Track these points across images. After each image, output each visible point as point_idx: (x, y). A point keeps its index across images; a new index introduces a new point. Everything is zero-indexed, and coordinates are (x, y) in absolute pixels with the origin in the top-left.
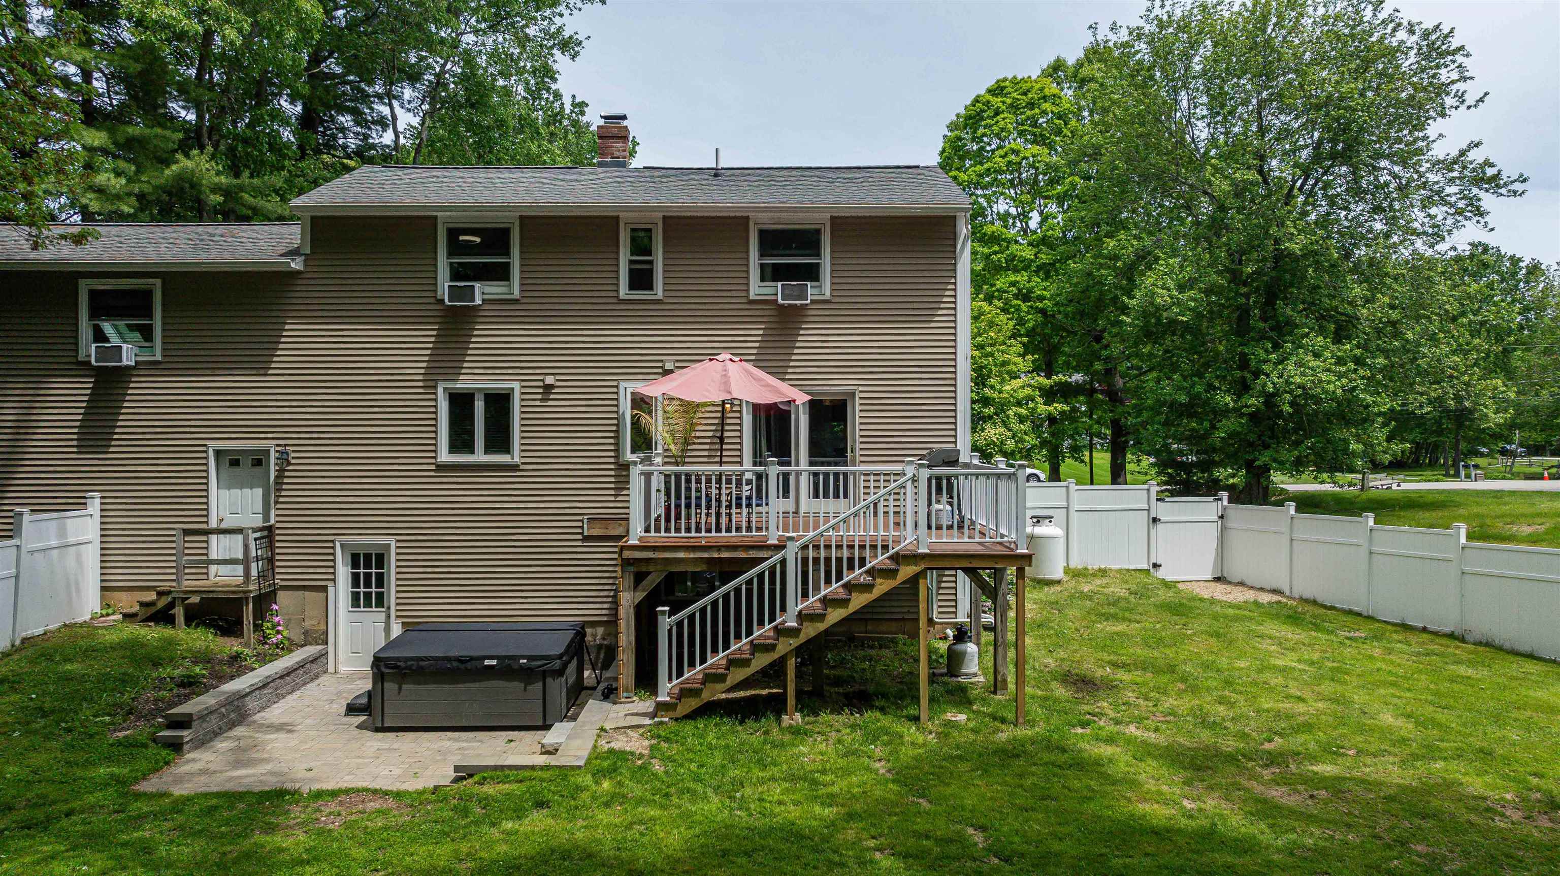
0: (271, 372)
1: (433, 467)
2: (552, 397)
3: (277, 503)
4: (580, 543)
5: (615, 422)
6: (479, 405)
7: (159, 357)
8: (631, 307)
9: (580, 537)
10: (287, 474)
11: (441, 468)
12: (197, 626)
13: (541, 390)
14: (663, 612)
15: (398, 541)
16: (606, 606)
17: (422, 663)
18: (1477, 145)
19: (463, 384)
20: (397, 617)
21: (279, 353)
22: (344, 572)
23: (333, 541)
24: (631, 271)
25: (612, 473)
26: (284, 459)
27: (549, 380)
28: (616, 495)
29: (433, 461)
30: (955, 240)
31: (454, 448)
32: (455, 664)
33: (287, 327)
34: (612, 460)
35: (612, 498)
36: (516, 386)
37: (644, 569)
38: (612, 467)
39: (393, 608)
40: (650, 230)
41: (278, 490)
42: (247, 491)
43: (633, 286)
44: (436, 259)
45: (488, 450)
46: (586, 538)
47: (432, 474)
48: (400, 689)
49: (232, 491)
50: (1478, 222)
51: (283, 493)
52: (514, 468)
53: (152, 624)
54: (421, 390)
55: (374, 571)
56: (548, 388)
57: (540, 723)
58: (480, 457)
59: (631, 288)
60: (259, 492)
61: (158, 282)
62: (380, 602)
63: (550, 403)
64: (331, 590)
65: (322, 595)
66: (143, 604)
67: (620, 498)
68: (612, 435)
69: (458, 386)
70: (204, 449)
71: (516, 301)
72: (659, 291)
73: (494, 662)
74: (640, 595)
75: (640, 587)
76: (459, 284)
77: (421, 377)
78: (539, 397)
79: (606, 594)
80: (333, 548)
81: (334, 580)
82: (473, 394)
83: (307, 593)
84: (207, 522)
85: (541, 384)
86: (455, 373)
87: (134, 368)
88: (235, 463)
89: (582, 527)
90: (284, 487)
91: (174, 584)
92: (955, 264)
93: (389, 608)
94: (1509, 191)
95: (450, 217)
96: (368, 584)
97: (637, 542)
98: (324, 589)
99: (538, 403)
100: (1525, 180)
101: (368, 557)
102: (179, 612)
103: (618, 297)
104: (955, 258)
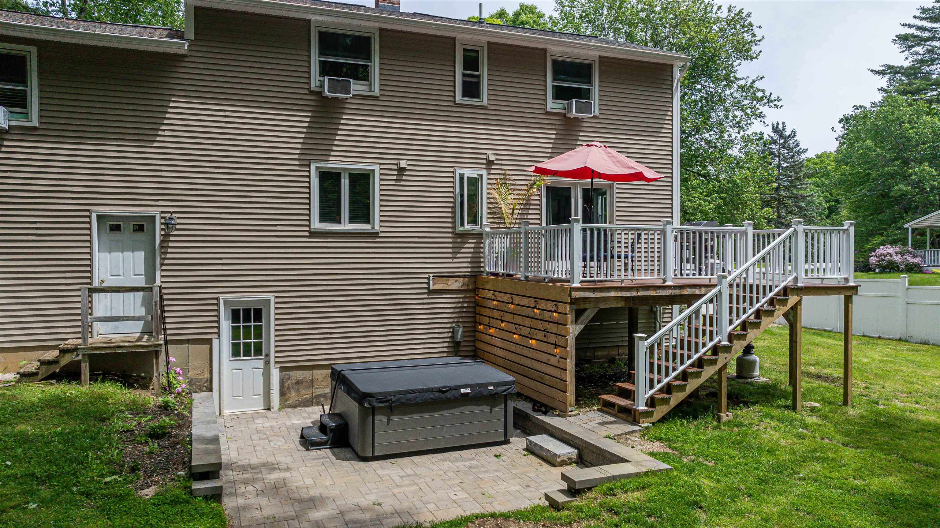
0: (156, 144)
1: (307, 234)
2: (404, 178)
3: (162, 265)
4: (426, 296)
5: (452, 200)
6: (345, 183)
7: (35, 123)
8: (464, 110)
9: (426, 291)
10: (172, 238)
11: (314, 234)
12: (103, 381)
13: (396, 173)
14: (641, 338)
15: (277, 297)
16: (446, 345)
17: (409, 396)
18: (762, 78)
19: (333, 164)
20: (276, 362)
21: (164, 127)
22: (226, 325)
23: (217, 299)
24: (464, 83)
25: (450, 240)
26: (168, 226)
27: (403, 164)
28: (453, 258)
29: (307, 228)
30: (672, 81)
31: (323, 218)
32: (437, 394)
33: (172, 104)
34: (450, 230)
35: (450, 260)
36: (376, 168)
37: (582, 307)
38: (450, 235)
39: (272, 355)
40: (477, 52)
41: (163, 253)
42: (129, 255)
43: (465, 94)
44: (309, 56)
45: (352, 220)
46: (431, 292)
47: (306, 239)
48: (389, 420)
49: (114, 254)
50: (761, 121)
51: (169, 256)
52: (375, 235)
53: (54, 381)
54: (297, 168)
55: (252, 324)
56: (401, 171)
57: (502, 439)
58: (345, 226)
59: (464, 96)
60: (141, 255)
61: (34, 50)
62: (258, 352)
63: (403, 183)
64: (215, 343)
65: (206, 347)
66: (43, 363)
67: (455, 260)
68: (450, 210)
69: (329, 166)
70: (87, 214)
71: (375, 98)
72: (485, 100)
73: (468, 390)
74: (579, 328)
75: (580, 321)
76: (337, 78)
77: (296, 157)
78: (394, 178)
79: (446, 335)
80: (217, 305)
81: (218, 333)
82: (340, 174)
83: (191, 346)
84: (90, 284)
85: (395, 167)
86: (325, 155)
87: (7, 132)
88: (116, 228)
89: (428, 283)
90: (169, 250)
91: (80, 341)
92: (672, 98)
93: (267, 355)
94: (775, 105)
95: (322, 22)
96: (247, 336)
97: (579, 285)
98: (209, 342)
99: (393, 183)
100: (780, 100)
101: (247, 312)
102: (85, 368)
103: (454, 102)
104: (672, 94)
